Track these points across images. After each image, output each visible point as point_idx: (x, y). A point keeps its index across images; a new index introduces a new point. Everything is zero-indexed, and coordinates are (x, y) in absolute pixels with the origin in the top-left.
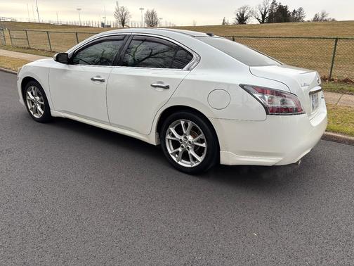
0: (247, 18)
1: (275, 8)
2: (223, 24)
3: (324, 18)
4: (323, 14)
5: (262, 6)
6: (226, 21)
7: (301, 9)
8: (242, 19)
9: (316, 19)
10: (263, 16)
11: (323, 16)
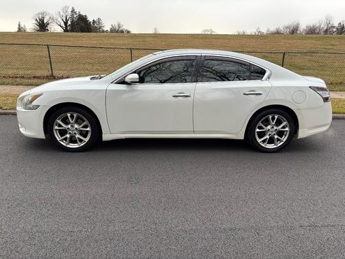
0: (48, 24)
1: (75, 16)
2: (19, 29)
3: (121, 29)
4: (119, 25)
5: (62, 13)
6: (22, 26)
7: (99, 19)
8: (42, 26)
9: (113, 31)
10: (66, 23)
11: (119, 27)
